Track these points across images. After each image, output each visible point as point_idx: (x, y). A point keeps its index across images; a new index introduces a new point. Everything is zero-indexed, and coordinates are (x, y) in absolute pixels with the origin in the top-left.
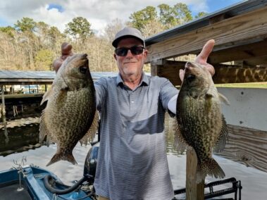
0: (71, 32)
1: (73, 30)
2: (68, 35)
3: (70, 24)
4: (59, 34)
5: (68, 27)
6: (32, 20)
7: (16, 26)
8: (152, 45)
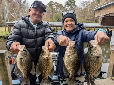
0: (67, 6)
1: (68, 5)
2: (66, 7)
3: (67, 2)
4: (62, 7)
5: (66, 4)
6: (53, 2)
7: (47, 5)
8: (101, 10)
